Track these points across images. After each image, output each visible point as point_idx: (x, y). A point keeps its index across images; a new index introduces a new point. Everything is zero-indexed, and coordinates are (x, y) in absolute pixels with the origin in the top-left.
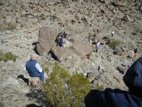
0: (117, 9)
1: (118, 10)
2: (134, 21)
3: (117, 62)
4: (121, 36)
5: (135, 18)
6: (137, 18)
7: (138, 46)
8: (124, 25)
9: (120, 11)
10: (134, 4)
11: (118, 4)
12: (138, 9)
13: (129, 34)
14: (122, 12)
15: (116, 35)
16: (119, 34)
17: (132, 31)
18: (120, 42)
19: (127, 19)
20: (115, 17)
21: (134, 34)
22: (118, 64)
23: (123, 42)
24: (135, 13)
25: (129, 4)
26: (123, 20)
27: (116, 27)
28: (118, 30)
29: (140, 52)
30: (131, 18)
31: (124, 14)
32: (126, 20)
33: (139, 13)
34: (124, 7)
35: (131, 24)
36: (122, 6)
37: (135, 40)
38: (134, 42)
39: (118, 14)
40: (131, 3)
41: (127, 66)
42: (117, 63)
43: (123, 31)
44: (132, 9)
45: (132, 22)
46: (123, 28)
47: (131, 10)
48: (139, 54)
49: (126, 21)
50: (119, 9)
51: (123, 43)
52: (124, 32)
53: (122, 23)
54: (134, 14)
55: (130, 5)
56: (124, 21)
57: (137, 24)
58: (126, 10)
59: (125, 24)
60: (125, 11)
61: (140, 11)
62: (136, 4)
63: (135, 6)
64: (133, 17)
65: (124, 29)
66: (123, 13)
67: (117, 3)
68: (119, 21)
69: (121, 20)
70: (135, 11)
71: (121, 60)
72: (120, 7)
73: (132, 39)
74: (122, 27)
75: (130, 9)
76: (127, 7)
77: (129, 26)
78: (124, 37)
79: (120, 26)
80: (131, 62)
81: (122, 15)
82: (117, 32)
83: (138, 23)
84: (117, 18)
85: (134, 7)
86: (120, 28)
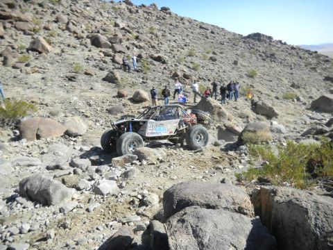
0: (8, 25)
1: (13, 28)
2: (63, 51)
3: (29, 163)
4: (35, 90)
5: (62, 46)
6: (69, 46)
7: (90, 105)
8: (37, 61)
9: (19, 32)
10: (54, 19)
11: (8, 14)
12: (64, 28)
13: (58, 81)
14: (25, 34)
15: (20, 89)
16: (26, 84)
17: (64, 72)
18: (33, 102)
19: (43, 47)
20: (8, 44)
21: (71, 79)
22: (31, 168)
23: (44, 103)
24: (58, 35)
25: (41, 18)
26: (33, 50)
27: (14, 67)
28: (22, 75)
29: (99, 119)
30: (53, 47)
31: (33, 38)
32: (40, 50)
33: (70, 35)
34: (27, 22)
35: (58, 58)
36: (20, 20)
37: (77, 92)
38: (75, 98)
39: (15, 37)
40: (43, 14)
41: (66, 166)
42: (29, 166)
43: (39, 76)
44: (50, 28)
45: (58, 54)
46: (37, 69)
47: (49, 30)
48: (98, 124)
49: (40, 53)
50: (15, 27)
51: (47, 105)
52: (43, 78)
53: (32, 58)
54: (58, 38)
55: (42, 20)
56: (35, 53)
57: (72, 57)
58: (34, 30)
59: (41, 58)
60: (32, 33)
61: (70, 31)
62: (57, 18)
63: (56, 22)
64: (57, 45)
65: (40, 70)
66: (30, 37)
67: (4, 11)
68: (22, 53)
69: (28, 50)
70: (60, 32)
71: (43, 153)
72: (16, 21)
73: (68, 92)
74: (32, 66)
75: (46, 28)
76: (36, 24)
77: (52, 64)
78: (43, 90)
79: (27, 65)
80: (78, 148)
81: (26, 41)
82: (20, 80)
83: (73, 55)
84: (13, 48)
85: (55, 25)
86: (28, 69)
